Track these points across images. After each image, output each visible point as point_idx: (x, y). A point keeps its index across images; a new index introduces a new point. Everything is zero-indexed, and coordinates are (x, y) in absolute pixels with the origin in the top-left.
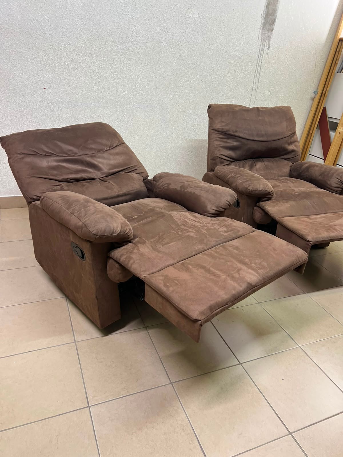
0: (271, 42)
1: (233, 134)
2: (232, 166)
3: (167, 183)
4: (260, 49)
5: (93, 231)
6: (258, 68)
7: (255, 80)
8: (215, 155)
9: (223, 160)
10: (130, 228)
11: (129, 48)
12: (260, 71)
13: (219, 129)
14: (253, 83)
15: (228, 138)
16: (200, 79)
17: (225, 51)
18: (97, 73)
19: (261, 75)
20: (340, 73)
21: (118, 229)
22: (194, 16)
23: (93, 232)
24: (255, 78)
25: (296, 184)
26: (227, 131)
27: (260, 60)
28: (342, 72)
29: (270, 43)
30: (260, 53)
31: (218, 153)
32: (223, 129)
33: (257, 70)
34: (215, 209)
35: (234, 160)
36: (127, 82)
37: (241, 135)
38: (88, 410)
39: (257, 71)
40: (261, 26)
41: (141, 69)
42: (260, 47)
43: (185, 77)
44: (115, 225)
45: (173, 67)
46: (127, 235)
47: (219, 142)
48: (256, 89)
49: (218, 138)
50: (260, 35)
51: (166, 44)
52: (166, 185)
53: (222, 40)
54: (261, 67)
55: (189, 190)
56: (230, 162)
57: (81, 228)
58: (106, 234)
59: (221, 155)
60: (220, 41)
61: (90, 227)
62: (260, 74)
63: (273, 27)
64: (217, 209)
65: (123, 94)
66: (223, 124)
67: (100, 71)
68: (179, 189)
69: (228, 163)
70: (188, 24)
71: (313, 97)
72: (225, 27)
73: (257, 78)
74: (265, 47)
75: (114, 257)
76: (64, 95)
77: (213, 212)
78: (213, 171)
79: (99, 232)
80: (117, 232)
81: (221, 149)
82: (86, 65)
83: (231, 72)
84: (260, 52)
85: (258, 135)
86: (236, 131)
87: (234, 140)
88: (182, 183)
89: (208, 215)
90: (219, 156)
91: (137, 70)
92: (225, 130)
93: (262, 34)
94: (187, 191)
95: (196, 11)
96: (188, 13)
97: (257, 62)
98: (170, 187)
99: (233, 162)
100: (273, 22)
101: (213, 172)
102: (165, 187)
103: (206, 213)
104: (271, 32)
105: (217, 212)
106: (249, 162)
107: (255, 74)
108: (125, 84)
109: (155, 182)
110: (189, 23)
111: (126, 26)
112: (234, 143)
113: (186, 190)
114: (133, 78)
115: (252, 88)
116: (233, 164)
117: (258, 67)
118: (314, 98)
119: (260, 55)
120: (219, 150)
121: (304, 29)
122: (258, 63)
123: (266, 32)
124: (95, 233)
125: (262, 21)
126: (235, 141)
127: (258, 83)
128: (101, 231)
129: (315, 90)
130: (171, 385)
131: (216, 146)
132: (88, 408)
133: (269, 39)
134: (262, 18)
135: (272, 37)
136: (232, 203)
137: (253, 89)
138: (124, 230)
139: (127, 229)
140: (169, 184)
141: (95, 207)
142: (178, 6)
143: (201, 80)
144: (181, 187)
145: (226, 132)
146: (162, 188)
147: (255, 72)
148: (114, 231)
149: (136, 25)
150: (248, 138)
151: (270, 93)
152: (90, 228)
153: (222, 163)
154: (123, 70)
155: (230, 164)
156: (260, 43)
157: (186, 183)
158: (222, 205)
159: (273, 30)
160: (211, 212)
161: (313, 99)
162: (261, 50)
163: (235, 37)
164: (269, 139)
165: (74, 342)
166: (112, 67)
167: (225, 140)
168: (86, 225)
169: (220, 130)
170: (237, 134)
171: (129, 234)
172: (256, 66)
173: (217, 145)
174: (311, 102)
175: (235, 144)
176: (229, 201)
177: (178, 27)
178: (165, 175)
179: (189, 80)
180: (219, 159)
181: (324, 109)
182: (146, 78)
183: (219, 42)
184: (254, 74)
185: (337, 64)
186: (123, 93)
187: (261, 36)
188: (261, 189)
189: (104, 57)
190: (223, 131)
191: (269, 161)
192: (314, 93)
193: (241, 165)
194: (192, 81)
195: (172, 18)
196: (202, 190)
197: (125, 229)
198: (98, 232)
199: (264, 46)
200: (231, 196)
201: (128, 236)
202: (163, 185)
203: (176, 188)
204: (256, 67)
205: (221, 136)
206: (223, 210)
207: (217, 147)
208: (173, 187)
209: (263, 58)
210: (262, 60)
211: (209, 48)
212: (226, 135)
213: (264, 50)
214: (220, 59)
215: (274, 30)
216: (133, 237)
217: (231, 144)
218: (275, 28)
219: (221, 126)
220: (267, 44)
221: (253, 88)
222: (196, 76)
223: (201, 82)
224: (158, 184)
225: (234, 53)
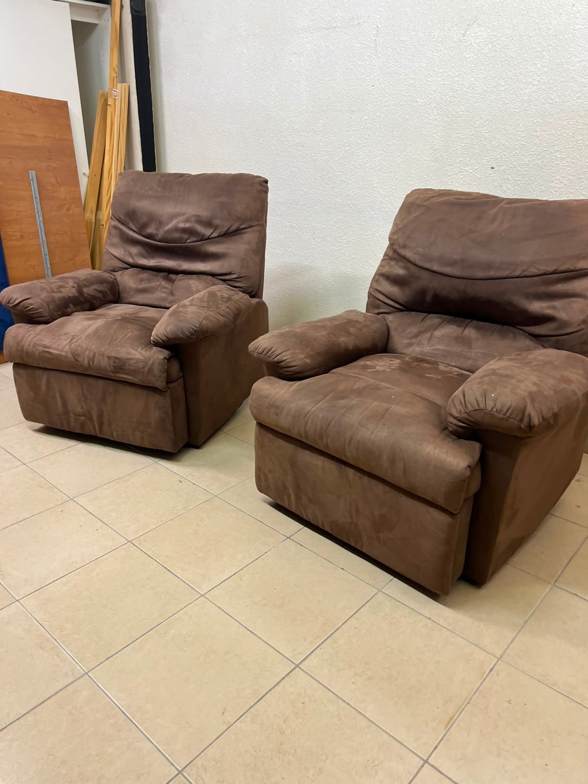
11: (365, 118)
16: (491, 166)
17: (551, 101)
43: (457, 163)
45: (435, 145)
53: (544, 78)
60: (538, 81)
83: (570, 148)
91: (374, 153)
95: (483, 30)
96: (465, 38)
110: (467, 56)
111: (362, 84)
142: (446, 29)
143: (492, 168)
155: (392, 315)
177: (446, 68)
179: (467, 168)
182: (388, 166)
183: (536, 83)
194: (471, 171)
195: (435, 54)
211: (512, 99)
214: (539, 120)
217: (395, 273)
222: (481, 159)
223: (491, 171)
225: (576, 104)
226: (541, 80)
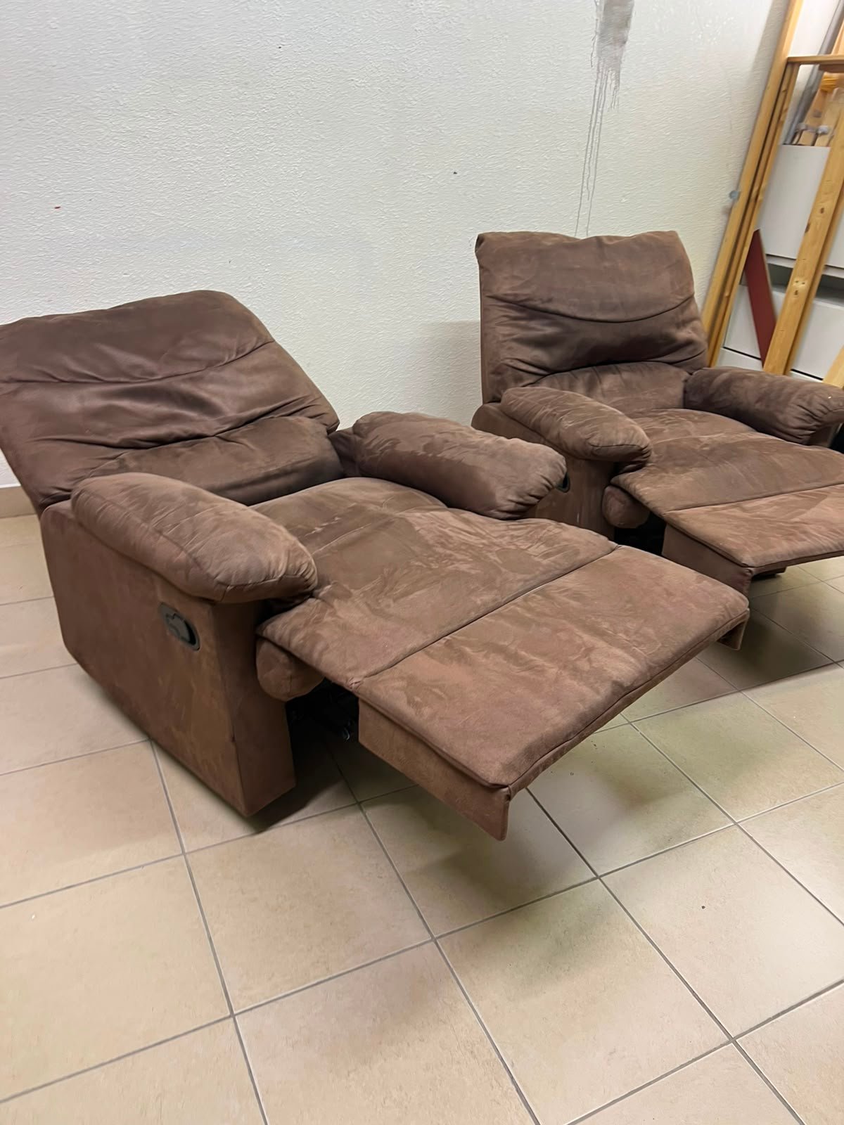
0: (621, 73)
1: (541, 306)
2: (544, 387)
3: (391, 440)
4: (595, 91)
5: (217, 575)
6: (593, 138)
7: (587, 168)
8: (502, 362)
9: (521, 373)
10: (307, 560)
11: (270, 97)
12: (598, 146)
13: (506, 295)
14: (583, 177)
15: (531, 318)
16: (453, 171)
17: (510, 98)
18: (192, 164)
19: (600, 155)
20: (791, 143)
21: (280, 568)
22: (429, 11)
23: (218, 578)
24: (587, 165)
25: (703, 426)
26: (526, 300)
27: (596, 116)
28: (794, 142)
29: (619, 75)
30: (596, 101)
31: (509, 356)
32: (516, 295)
33: (590, 143)
34: (515, 498)
35: (547, 372)
36: (267, 184)
37: (563, 309)
38: (232, 1025)
39: (592, 147)
40: (596, 33)
41: (302, 151)
42: (596, 86)
43: (414, 167)
44: (272, 556)
45: (384, 142)
46: (302, 580)
47: (508, 328)
48: (591, 192)
49: (505, 319)
50: (594, 55)
51: (363, 85)
52: (387, 444)
53: (503, 70)
54: (599, 136)
55: (447, 454)
56: (538, 377)
57: (186, 567)
58: (250, 582)
59: (515, 361)
60: (497, 73)
61: (210, 565)
62: (597, 152)
63: (625, 35)
64: (521, 500)
65: (261, 214)
66: (518, 283)
67: (198, 158)
68: (421, 452)
69: (532, 379)
70: (416, 30)
71: (729, 207)
72: (507, 36)
73: (591, 164)
74: (608, 86)
75: (273, 637)
76: (110, 222)
77: (511, 506)
78: (499, 401)
79: (233, 577)
80: (278, 573)
81: (514, 345)
82: (161, 142)
83: (528, 151)
84: (597, 98)
85: (603, 308)
86: (550, 300)
87: (546, 321)
88: (428, 436)
89: (498, 514)
90: (511, 364)
91: (291, 152)
92: (524, 298)
93: (600, 53)
94: (442, 458)
97: (591, 124)
98: (399, 448)
99: (544, 376)
100: (625, 22)
101: (498, 404)
102: (386, 448)
103: (492, 511)
104: (621, 46)
105: (520, 507)
106: (584, 376)
107: (586, 156)
108: (263, 190)
109: (358, 438)
111: (258, 41)
112: (545, 329)
113: (439, 455)
114: (283, 173)
115: (580, 188)
116: (545, 381)
117: (593, 136)
118: (731, 209)
119: (598, 105)
120: (510, 348)
121: (700, 36)
122: (593, 126)
123: (608, 47)
124: (222, 580)
125: (597, 20)
126: (550, 325)
127: (595, 176)
128: (237, 575)
129: (732, 189)
130: (433, 943)
131: (501, 338)
132: (232, 1019)
133: (616, 64)
134: (597, 11)
135: (623, 59)
136: (554, 483)
137: (584, 190)
138: (295, 566)
139: (301, 565)
140: (395, 442)
141: (217, 513)
143: (455, 173)
144: (426, 448)
145: (527, 303)
146: (378, 451)
147: (585, 148)
148: (271, 571)
149: (283, 36)
150: (579, 315)
151: (624, 200)
152: (209, 567)
153: (518, 380)
154: (257, 154)
155: (539, 383)
156: (596, 74)
157: (437, 436)
158: (532, 489)
159: (625, 42)
160: (505, 508)
161: (728, 212)
162: (597, 93)
163: (532, 60)
164: (631, 316)
165: (179, 855)
166: (227, 147)
167: (523, 323)
168: (199, 559)
169: (510, 298)
170: (552, 307)
171: (307, 577)
172: (587, 134)
173: (504, 335)
174: (725, 218)
175: (549, 330)
176: (547, 477)
178: (383, 418)
179: (425, 174)
180: (510, 372)
181: (757, 234)
182: (316, 172)
183: (495, 75)
184: (584, 153)
185: (783, 122)
186: (260, 212)
187: (598, 58)
188: (620, 443)
189: (207, 122)
190: (518, 299)
191: (633, 371)
192: (731, 195)
193: (566, 383)
194: (431, 177)
196: (480, 454)
197: (298, 563)
198: (231, 576)
199: (606, 84)
200: (553, 464)
201: (307, 580)
202: (379, 445)
203: (412, 452)
204: (589, 136)
205: (514, 314)
206: (534, 500)
207: (505, 341)
208: (404, 447)
209: (605, 112)
210: (601, 119)
211: (471, 91)
212: (526, 309)
213: (605, 92)
215: (627, 43)
216: (316, 582)
217: (540, 333)
218: (629, 38)
219: (512, 289)
220: (613, 77)
221: (582, 189)
222: (443, 162)
223: (454, 177)
224: (366, 442)
225: (533, 104)
226: (500, 73)
